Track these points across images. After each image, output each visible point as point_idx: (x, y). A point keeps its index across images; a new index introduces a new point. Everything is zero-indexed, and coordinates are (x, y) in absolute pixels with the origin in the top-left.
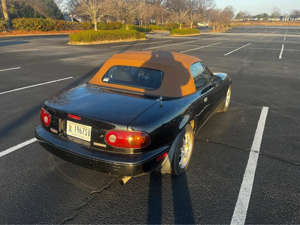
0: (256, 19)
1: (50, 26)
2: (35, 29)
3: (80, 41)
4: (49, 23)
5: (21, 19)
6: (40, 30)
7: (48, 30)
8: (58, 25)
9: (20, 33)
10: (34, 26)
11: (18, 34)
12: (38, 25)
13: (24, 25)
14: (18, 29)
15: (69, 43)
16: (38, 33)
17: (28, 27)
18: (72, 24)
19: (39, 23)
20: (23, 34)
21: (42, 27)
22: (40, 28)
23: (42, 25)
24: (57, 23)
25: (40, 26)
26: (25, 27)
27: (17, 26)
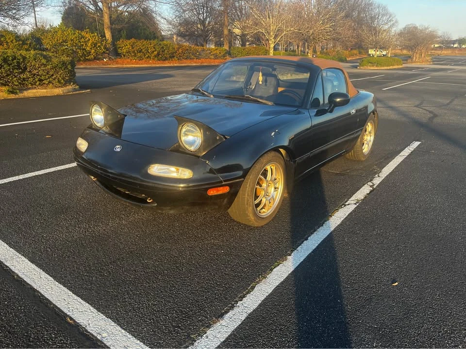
0: (456, 45)
1: (170, 52)
2: (149, 56)
4: (169, 48)
5: (129, 41)
6: (156, 59)
7: (166, 59)
9: (128, 63)
10: (149, 52)
11: (126, 65)
12: (153, 52)
13: (134, 51)
14: (125, 56)
16: (154, 64)
17: (139, 54)
18: (199, 50)
19: (154, 48)
20: (133, 64)
21: (158, 54)
22: (155, 56)
23: (159, 51)
24: (179, 48)
25: (156, 53)
26: (135, 53)
27: (125, 51)
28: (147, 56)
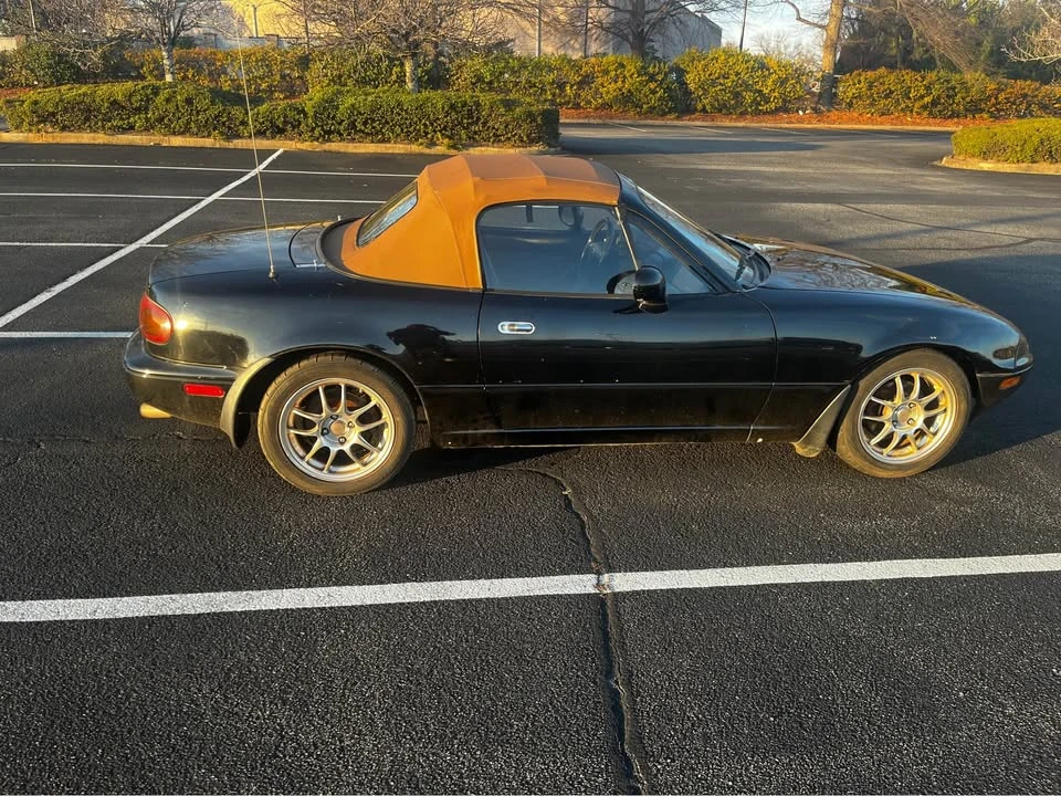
1: (968, 99)
2: (907, 106)
3: (985, 155)
4: (967, 90)
6: (925, 114)
7: (954, 115)
8: (1002, 97)
9: (852, 120)
10: (909, 98)
11: (841, 124)
12: (922, 97)
13: (872, 95)
14: (850, 105)
15: (945, 162)
16: (914, 124)
17: (883, 101)
19: (928, 88)
21: (934, 103)
22: (924, 107)
23: (939, 97)
24: (1000, 90)
25: (927, 99)
26: (874, 100)
27: (851, 94)
28: (903, 106)
